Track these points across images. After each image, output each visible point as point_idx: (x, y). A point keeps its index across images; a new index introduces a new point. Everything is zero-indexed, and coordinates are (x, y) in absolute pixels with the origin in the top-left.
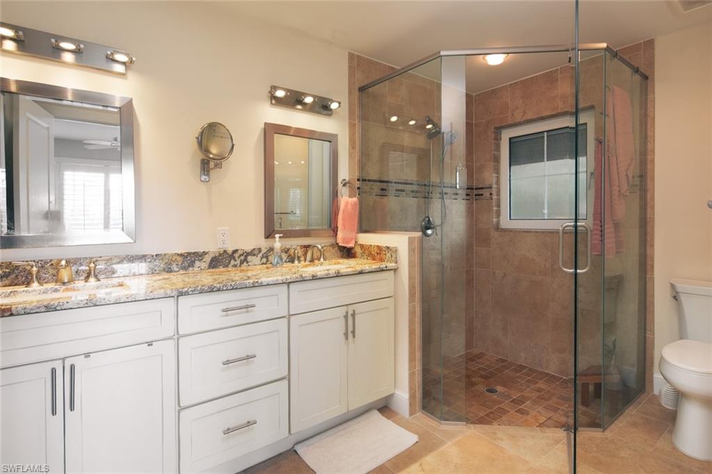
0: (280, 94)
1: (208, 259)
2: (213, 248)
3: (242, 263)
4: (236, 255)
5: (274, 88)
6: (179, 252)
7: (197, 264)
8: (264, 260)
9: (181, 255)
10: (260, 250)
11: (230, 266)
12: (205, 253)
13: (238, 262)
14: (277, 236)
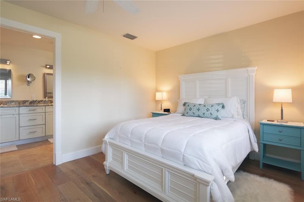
0: (48, 67)
1: (29, 102)
2: (30, 100)
3: (38, 103)
4: (37, 101)
5: (47, 65)
6: (22, 100)
7: (26, 103)
8: (44, 103)
9: (23, 101)
10: (43, 100)
11: (35, 104)
12: (28, 101)
13: (37, 103)
14: (47, 97)
